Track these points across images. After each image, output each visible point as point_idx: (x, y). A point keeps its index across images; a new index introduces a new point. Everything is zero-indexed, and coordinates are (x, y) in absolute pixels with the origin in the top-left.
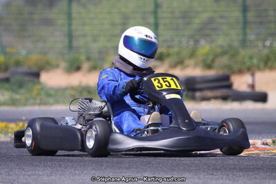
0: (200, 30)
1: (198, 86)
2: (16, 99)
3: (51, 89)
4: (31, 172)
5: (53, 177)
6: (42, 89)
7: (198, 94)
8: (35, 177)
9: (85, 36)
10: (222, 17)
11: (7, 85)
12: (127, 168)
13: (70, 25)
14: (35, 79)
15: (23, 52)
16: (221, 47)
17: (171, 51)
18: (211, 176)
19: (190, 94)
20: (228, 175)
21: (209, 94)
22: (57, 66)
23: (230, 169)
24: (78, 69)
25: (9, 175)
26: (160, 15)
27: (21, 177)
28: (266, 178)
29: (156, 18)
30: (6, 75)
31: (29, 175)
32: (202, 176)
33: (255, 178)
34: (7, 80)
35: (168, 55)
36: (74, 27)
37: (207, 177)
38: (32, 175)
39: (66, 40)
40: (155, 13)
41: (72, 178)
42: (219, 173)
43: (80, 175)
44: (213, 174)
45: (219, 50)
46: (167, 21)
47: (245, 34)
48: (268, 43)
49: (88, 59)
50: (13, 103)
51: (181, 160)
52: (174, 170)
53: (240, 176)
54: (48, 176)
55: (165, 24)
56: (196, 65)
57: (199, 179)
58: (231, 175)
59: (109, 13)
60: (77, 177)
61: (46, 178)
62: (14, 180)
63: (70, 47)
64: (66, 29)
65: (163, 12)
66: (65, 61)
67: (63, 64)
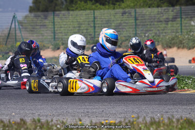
9: (61, 33)
13: (54, 28)
22: (48, 48)
24: (58, 49)
26: (96, 22)
29: (94, 24)
36: (56, 29)
39: (53, 34)
40: (94, 21)
47: (136, 31)
48: (147, 35)
55: (99, 27)
59: (72, 22)
63: (55, 38)
65: (97, 21)
66: (52, 45)
67: (51, 47)
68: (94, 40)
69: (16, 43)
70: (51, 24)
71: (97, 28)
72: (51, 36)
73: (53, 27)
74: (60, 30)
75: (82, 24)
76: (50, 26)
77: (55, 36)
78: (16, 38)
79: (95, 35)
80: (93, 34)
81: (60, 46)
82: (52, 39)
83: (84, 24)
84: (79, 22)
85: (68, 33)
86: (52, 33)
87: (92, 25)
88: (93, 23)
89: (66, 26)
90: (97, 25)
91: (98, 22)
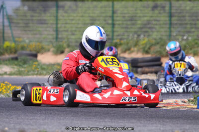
0: (141, 28)
1: (139, 64)
2: (22, 71)
3: (44, 64)
4: (32, 118)
5: (46, 121)
6: (39, 65)
7: (139, 70)
8: (35, 120)
9: (67, 31)
10: (155, 20)
11: (16, 62)
12: (94, 116)
13: (57, 24)
14: (35, 59)
15: (27, 41)
16: (155, 39)
17: (122, 42)
18: (149, 122)
19: (134, 69)
20: (159, 121)
21: (147, 69)
22: (49, 50)
23: (161, 118)
24: (62, 52)
25: (18, 119)
26: (115, 18)
27: (26, 120)
28: (184, 124)
29: (113, 20)
30: (15, 55)
31: (31, 119)
32: (142, 122)
33: (177, 123)
34: (16, 59)
35: (121, 44)
36: (59, 26)
37: (146, 122)
38: (33, 119)
39: (55, 33)
40: (113, 17)
41: (58, 121)
42: (154, 120)
43: (63, 120)
44: (150, 121)
45: (154, 41)
46: (120, 22)
47: (171, 31)
48: (185, 38)
49: (69, 46)
50: (20, 73)
51: (129, 111)
52: (124, 117)
53: (168, 122)
54: (43, 120)
55: (119, 24)
56: (138, 51)
57: (141, 123)
58: (161, 121)
59: (82, 16)
60: (61, 121)
61: (42, 121)
62: (21, 122)
63: (57, 38)
64: (55, 26)
65: (117, 17)
66: (54, 47)
67: (52, 49)
68: (112, 42)
69: (3, 43)
70: (52, 18)
71: (116, 26)
72: (53, 35)
73: (55, 22)
74: (65, 27)
75: (95, 20)
76: (51, 22)
77: (57, 34)
78: (3, 37)
79: (113, 35)
80: (111, 34)
81: (65, 48)
82: (53, 39)
83: (99, 20)
84: (92, 17)
85: (75, 31)
86: (54, 31)
87: (110, 22)
88: (111, 19)
89: (73, 22)
90: (118, 22)
91: (118, 19)
